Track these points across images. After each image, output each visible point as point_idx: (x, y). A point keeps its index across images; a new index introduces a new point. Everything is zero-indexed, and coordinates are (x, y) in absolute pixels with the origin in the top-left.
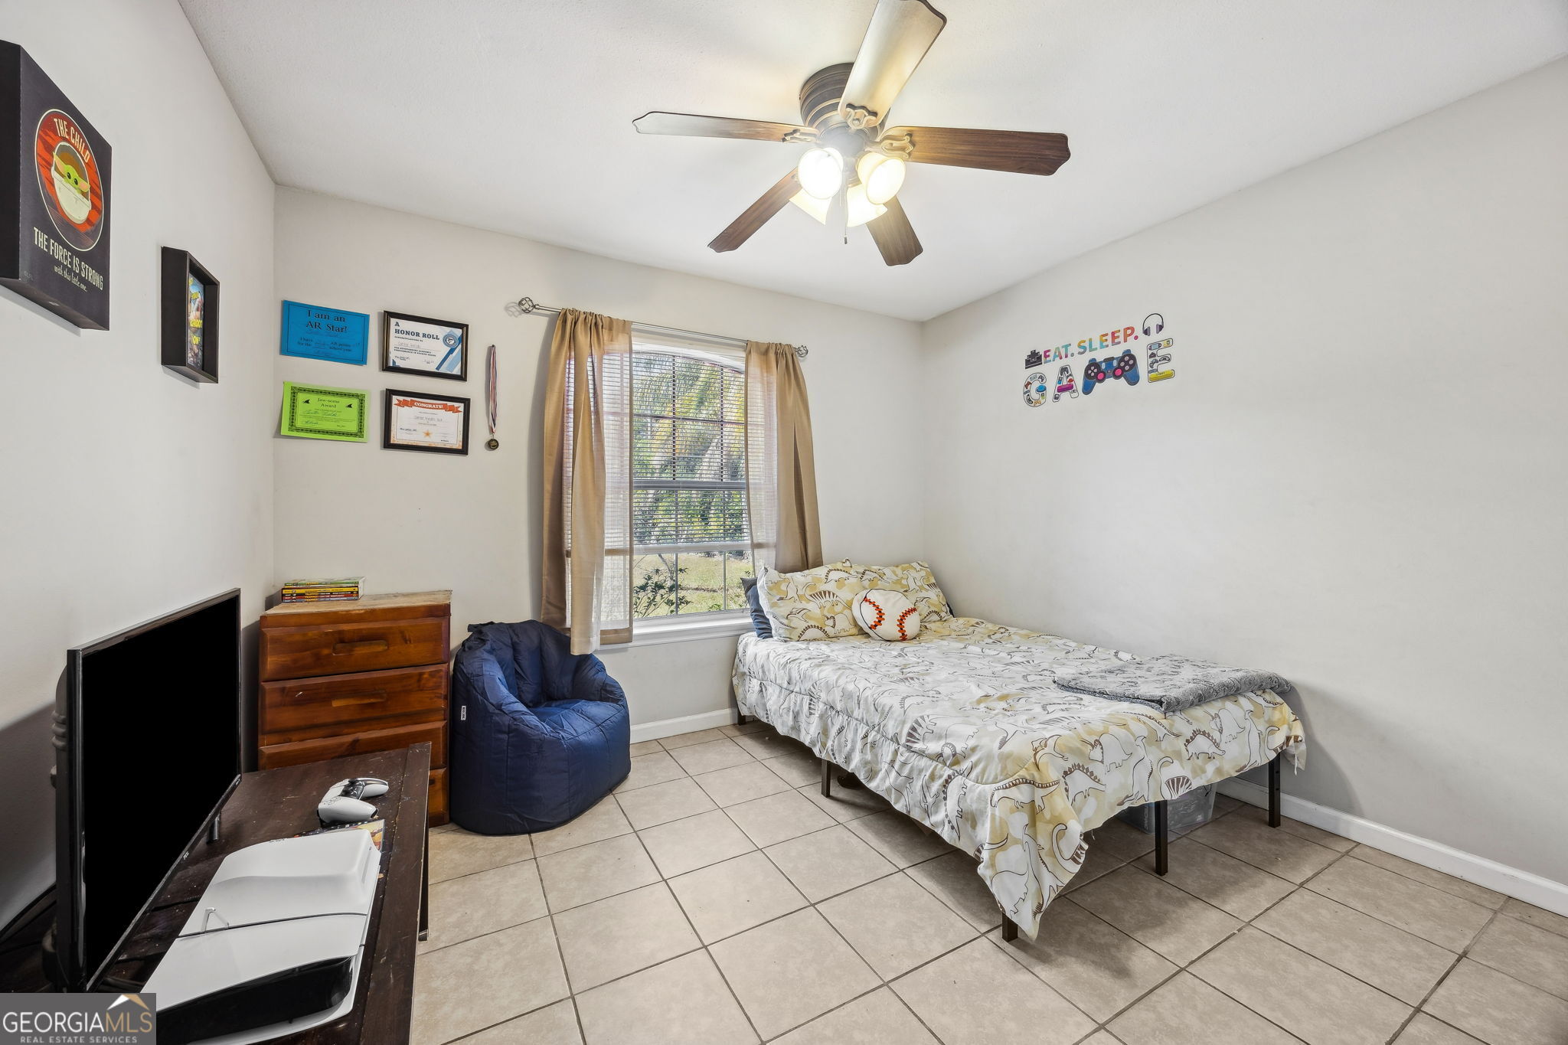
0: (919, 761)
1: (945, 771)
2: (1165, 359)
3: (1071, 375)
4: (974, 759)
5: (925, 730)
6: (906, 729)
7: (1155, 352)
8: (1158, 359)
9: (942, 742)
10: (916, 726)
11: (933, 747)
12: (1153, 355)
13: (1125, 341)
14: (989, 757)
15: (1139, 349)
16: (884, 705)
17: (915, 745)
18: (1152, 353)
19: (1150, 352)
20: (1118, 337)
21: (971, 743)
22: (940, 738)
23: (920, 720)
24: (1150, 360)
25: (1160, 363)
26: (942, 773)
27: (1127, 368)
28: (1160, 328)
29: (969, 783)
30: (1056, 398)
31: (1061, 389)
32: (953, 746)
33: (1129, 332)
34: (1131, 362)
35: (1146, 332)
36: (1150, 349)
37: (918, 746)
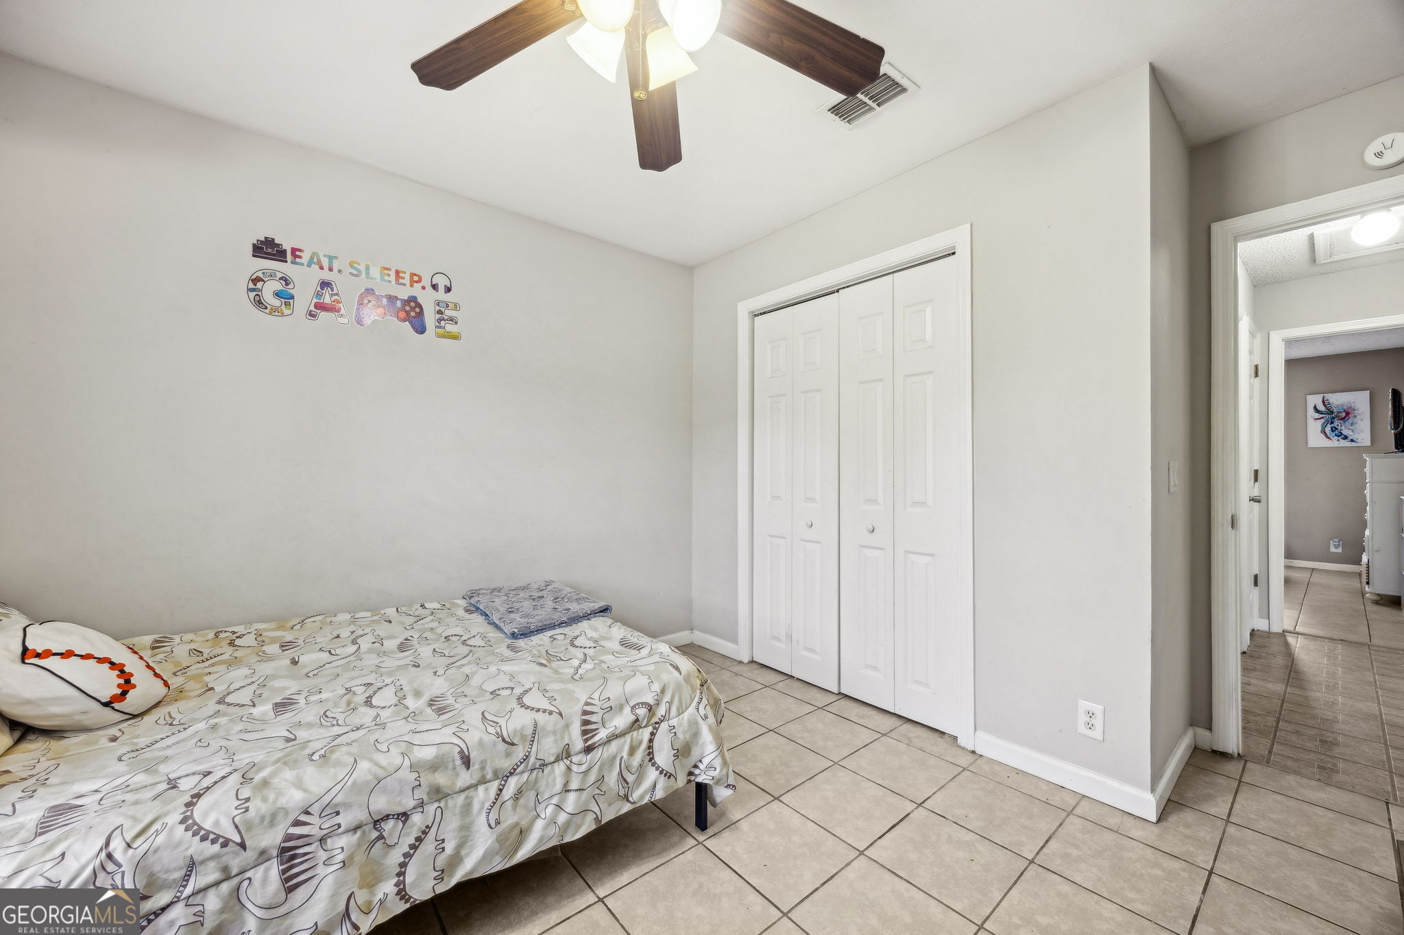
0: (608, 751)
1: (642, 735)
2: (452, 320)
3: (337, 294)
4: (667, 698)
5: (602, 712)
6: (576, 729)
7: (443, 309)
8: (446, 318)
9: (627, 710)
10: (587, 717)
11: (621, 721)
12: (440, 312)
13: (412, 286)
14: (678, 688)
15: (428, 300)
16: (522, 728)
17: (596, 739)
18: (440, 310)
19: (438, 308)
20: (403, 278)
21: (656, 687)
22: (621, 707)
23: (588, 708)
24: (438, 316)
25: (447, 322)
26: (640, 738)
27: (413, 314)
28: (448, 290)
29: (674, 722)
30: (312, 315)
31: (321, 307)
32: (642, 703)
33: (416, 278)
34: (418, 310)
35: (435, 287)
36: (438, 305)
37: (602, 734)
